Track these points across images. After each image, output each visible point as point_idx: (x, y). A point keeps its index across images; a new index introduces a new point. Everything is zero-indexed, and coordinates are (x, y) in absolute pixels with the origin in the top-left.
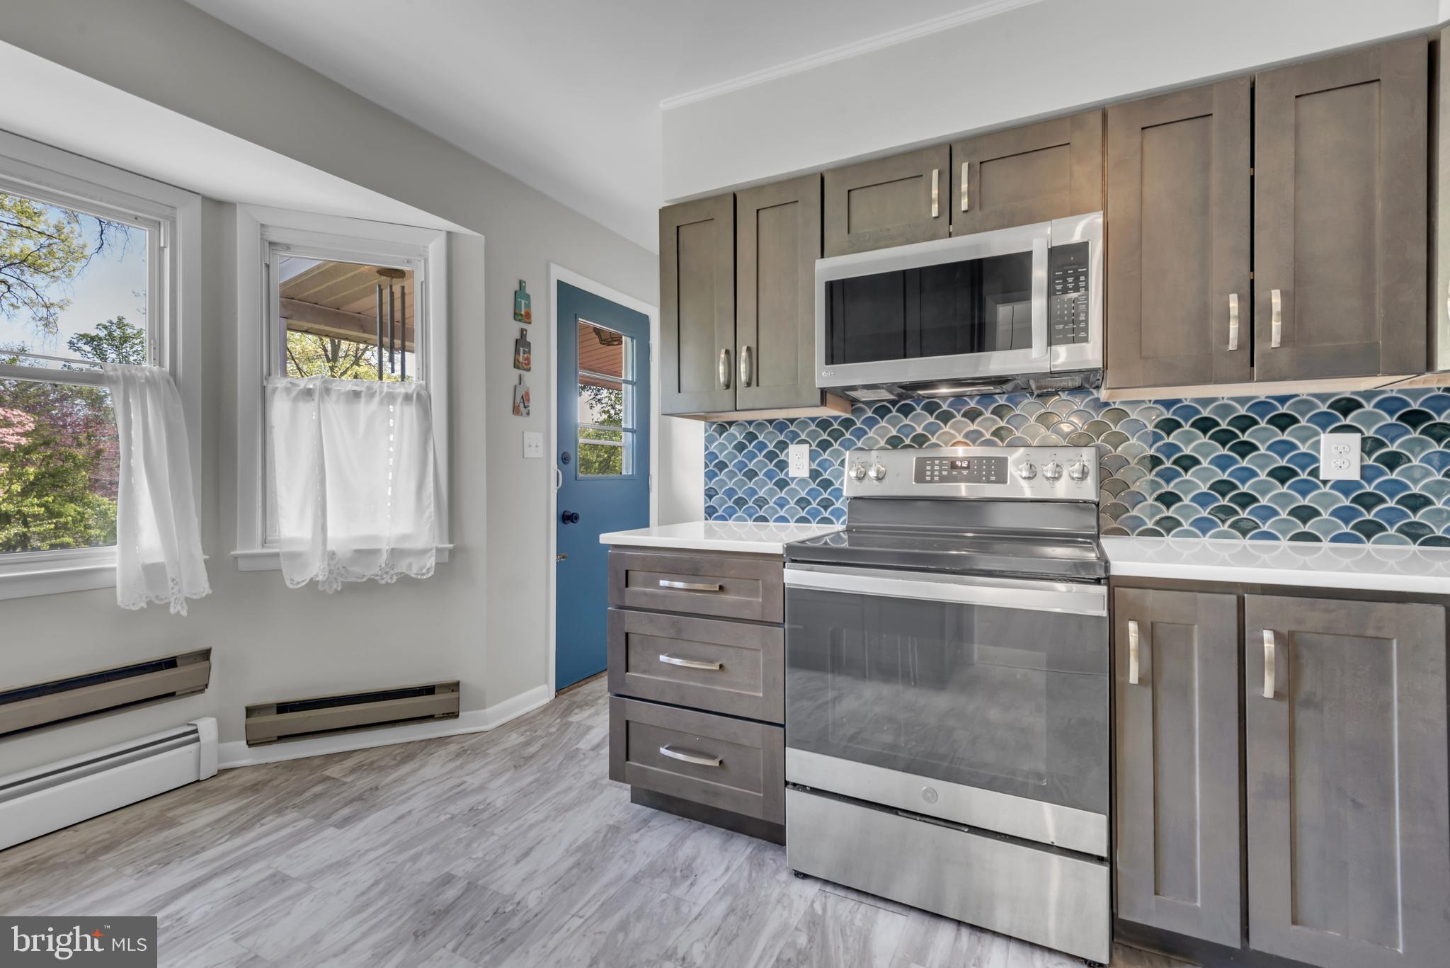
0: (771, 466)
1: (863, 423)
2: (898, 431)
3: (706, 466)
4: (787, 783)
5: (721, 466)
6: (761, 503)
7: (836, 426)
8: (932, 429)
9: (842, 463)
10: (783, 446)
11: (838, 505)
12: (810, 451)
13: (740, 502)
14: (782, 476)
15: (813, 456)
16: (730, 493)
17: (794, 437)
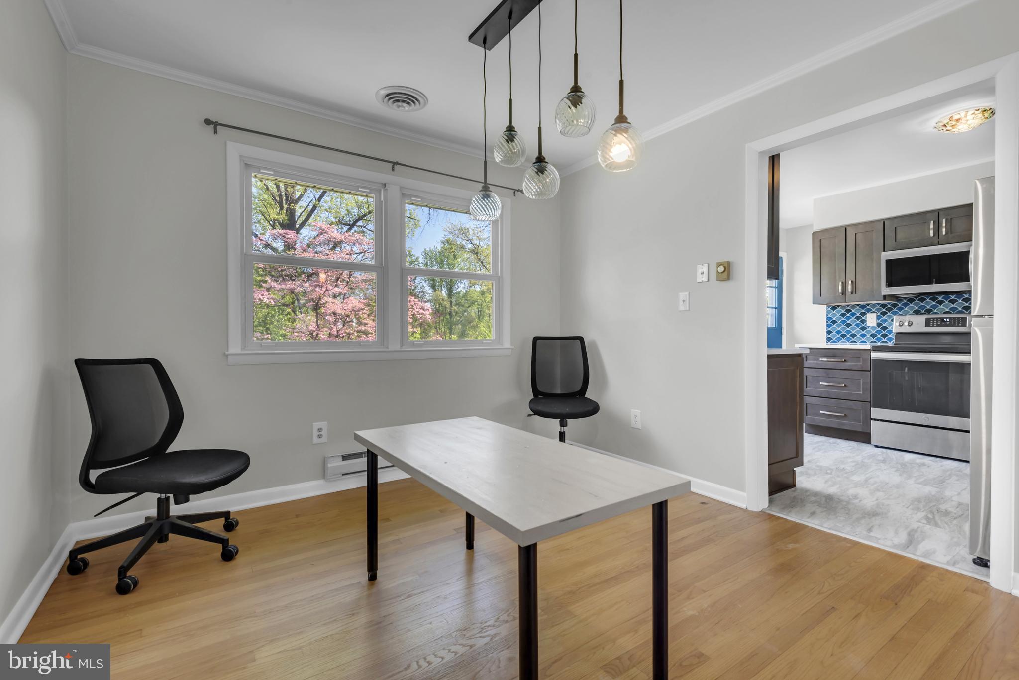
0: (858, 322)
1: (902, 305)
2: (919, 308)
3: (827, 322)
4: (871, 419)
5: (834, 322)
6: (853, 336)
7: (889, 306)
8: (935, 307)
9: (892, 320)
10: (864, 314)
11: (890, 336)
12: (877, 316)
13: (843, 336)
14: (864, 326)
15: (878, 318)
16: (838, 332)
17: (869, 311)
